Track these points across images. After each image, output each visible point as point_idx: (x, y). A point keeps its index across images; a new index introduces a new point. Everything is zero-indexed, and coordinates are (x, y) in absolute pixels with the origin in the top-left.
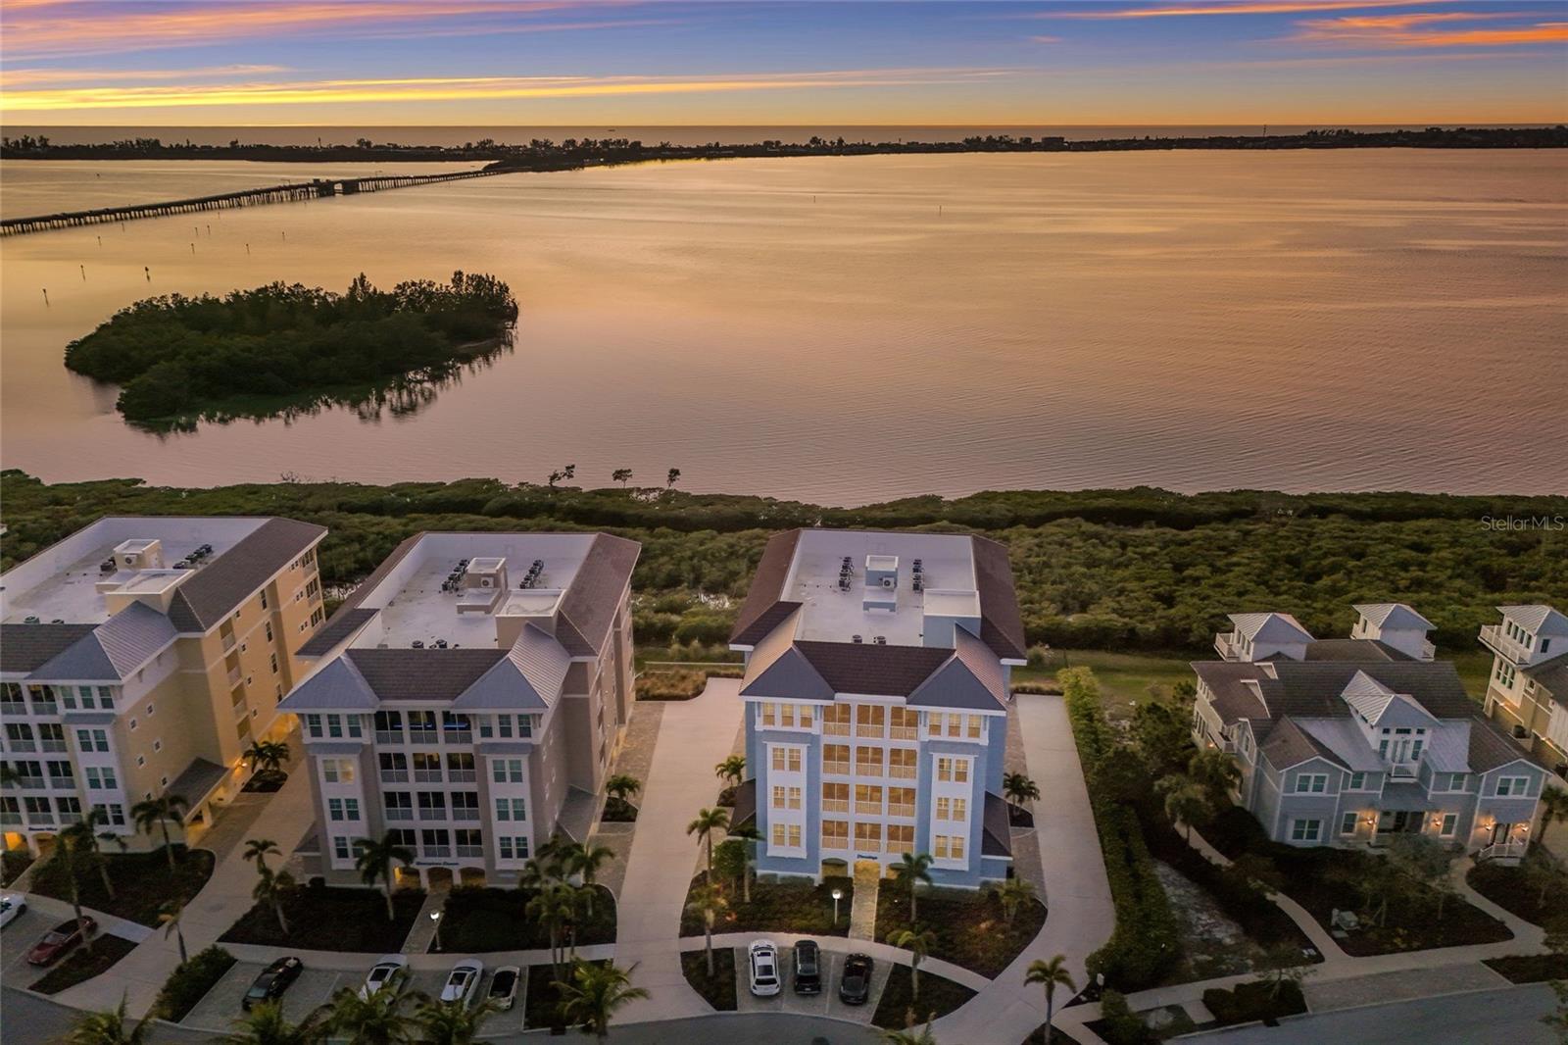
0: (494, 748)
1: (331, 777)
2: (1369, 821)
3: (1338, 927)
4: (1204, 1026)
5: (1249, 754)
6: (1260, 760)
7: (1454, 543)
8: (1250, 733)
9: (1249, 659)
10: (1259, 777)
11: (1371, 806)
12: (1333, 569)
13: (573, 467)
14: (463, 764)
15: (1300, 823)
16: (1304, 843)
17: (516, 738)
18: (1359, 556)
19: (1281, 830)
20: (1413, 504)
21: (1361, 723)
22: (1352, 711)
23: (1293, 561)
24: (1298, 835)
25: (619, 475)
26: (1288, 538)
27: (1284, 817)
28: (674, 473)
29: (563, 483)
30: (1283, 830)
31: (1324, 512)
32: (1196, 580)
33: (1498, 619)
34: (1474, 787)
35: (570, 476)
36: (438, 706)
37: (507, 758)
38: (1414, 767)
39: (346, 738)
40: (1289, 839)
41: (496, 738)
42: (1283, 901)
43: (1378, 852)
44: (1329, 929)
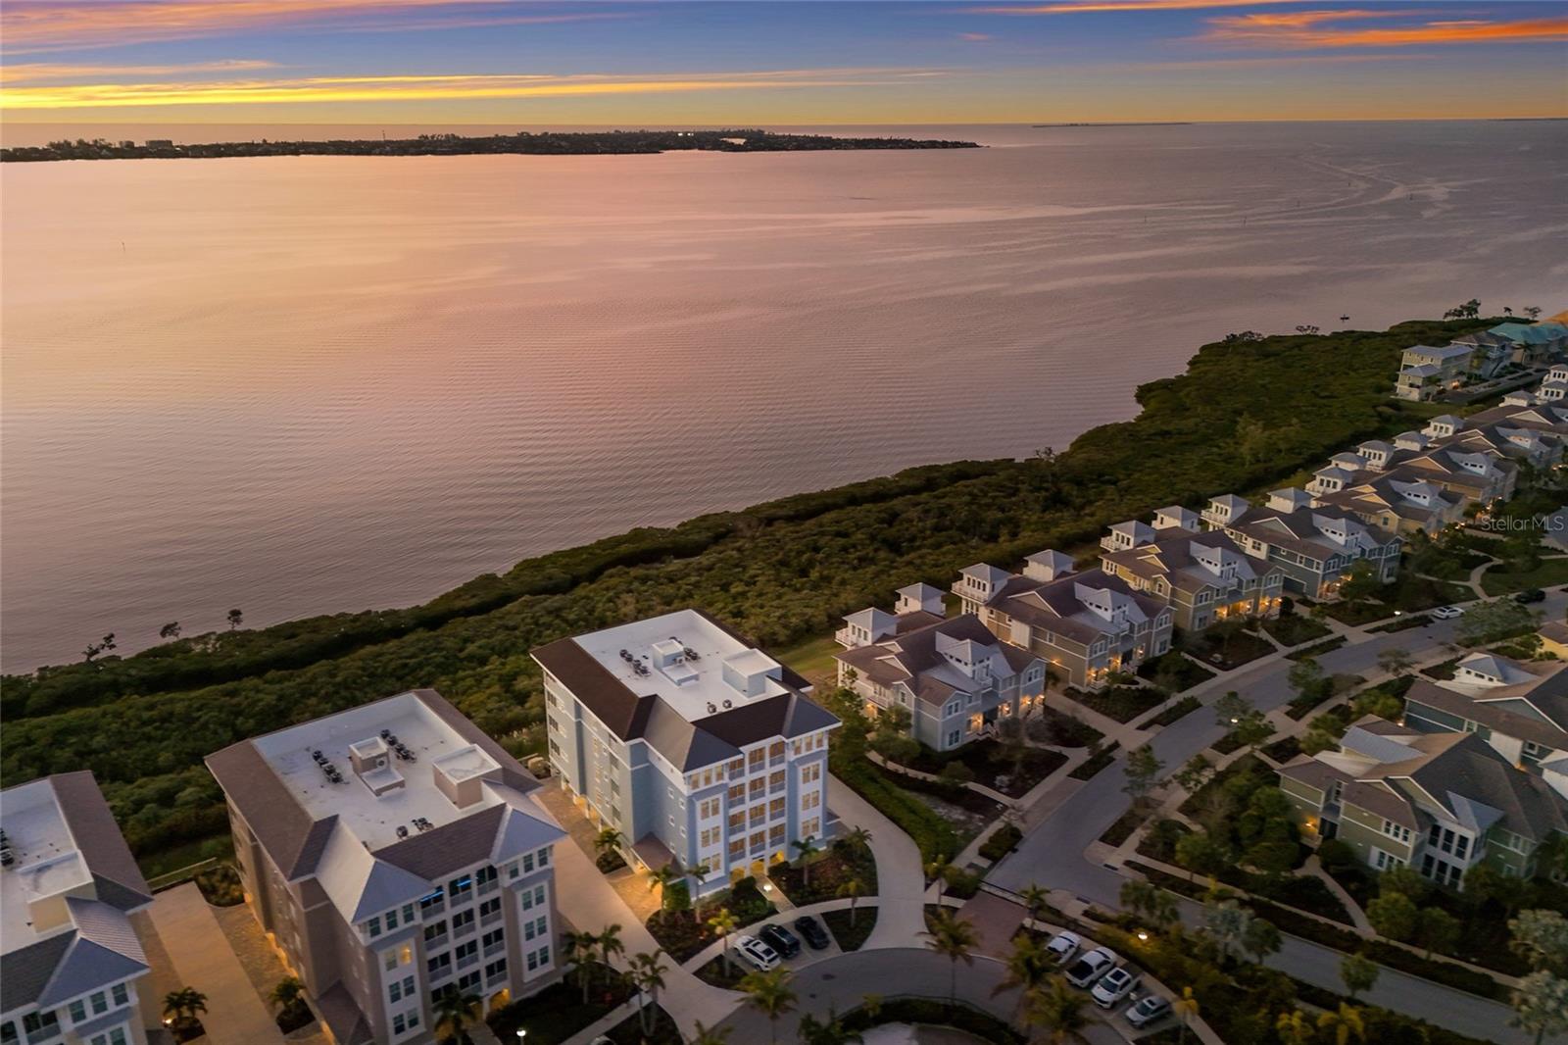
0: (523, 883)
1: (392, 965)
2: (978, 720)
3: (1001, 787)
4: (991, 867)
5: (909, 705)
6: (918, 704)
7: (858, 527)
8: (907, 689)
9: (869, 643)
10: (919, 716)
11: (975, 710)
12: (811, 563)
13: (112, 636)
14: (490, 908)
15: (951, 735)
16: (955, 746)
17: (537, 869)
18: (816, 550)
19: (942, 744)
20: (813, 503)
21: (957, 664)
22: (947, 658)
23: (784, 563)
24: (951, 744)
25: (168, 630)
26: (767, 547)
27: (943, 734)
28: (235, 615)
29: (104, 653)
30: (943, 742)
31: (770, 521)
32: (743, 594)
33: (960, 577)
34: (1018, 682)
35: (113, 646)
36: (472, 869)
37: (532, 889)
38: (989, 681)
39: (402, 925)
40: (948, 748)
41: (522, 875)
42: (972, 786)
43: (984, 737)
44: (997, 790)
